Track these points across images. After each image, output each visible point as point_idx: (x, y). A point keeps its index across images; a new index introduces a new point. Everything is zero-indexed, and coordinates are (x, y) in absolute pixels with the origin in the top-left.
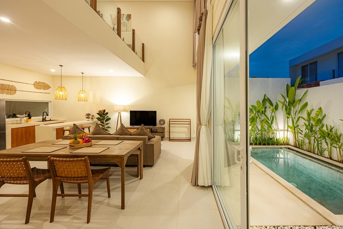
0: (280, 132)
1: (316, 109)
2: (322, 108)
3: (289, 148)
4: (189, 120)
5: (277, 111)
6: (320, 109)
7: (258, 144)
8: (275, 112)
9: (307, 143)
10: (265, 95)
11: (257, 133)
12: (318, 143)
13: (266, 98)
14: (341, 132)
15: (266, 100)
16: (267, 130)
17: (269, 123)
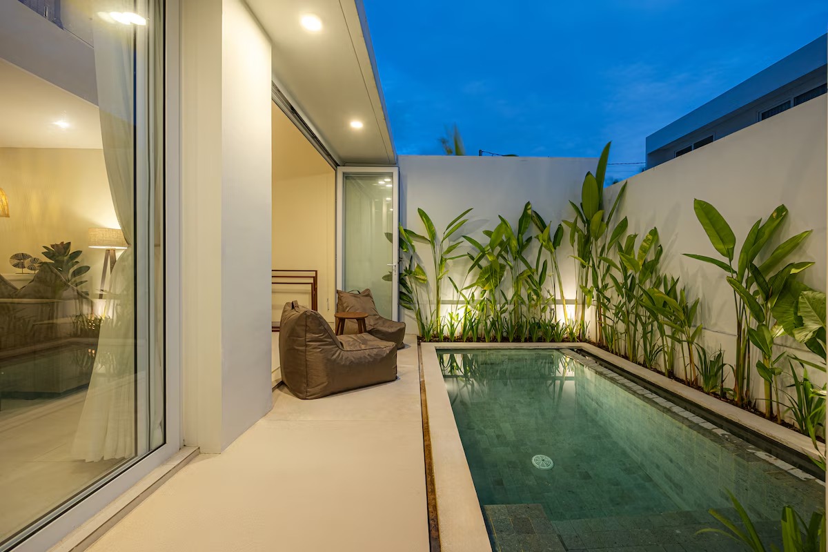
0: (566, 305)
1: (643, 233)
2: (659, 231)
3: (580, 351)
4: (313, 274)
5: (557, 247)
6: (654, 232)
7: (499, 340)
8: (553, 250)
9: (621, 334)
10: (528, 204)
11: (501, 308)
12: (644, 329)
13: (529, 212)
14: (697, 295)
15: (529, 218)
16: (527, 302)
17: (535, 280)
